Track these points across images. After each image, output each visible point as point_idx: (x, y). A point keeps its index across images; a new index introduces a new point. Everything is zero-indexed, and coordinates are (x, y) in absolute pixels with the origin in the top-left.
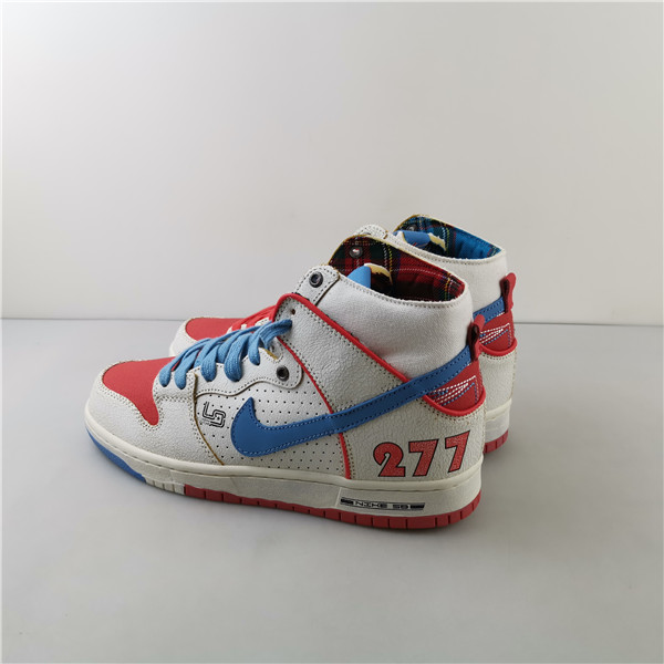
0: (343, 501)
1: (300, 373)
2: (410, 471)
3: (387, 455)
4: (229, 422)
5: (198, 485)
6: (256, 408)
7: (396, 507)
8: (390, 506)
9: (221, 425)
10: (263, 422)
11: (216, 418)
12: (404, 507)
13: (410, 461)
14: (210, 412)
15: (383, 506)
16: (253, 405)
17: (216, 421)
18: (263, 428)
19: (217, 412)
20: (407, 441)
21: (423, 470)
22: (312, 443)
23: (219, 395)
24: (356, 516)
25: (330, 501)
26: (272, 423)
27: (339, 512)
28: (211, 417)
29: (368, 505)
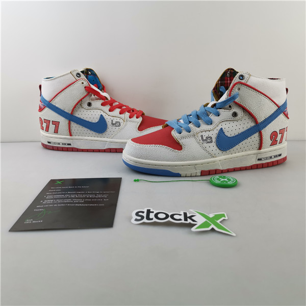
0: (258, 159)
1: (243, 112)
2: (278, 142)
3: (274, 136)
4: (214, 140)
5: (206, 169)
6: (224, 131)
9: (211, 142)
10: (229, 136)
11: (208, 140)
13: (279, 137)
14: (204, 138)
15: (271, 157)
16: (223, 131)
17: (208, 141)
19: (207, 138)
20: (279, 129)
21: (281, 140)
22: (249, 138)
23: (206, 131)
24: (263, 164)
25: (254, 162)
26: (233, 135)
27: (257, 165)
28: (206, 140)
29: (267, 158)
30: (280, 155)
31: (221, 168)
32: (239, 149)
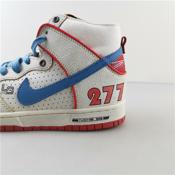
0: (73, 120)
1: (51, 61)
2: (103, 101)
3: (94, 94)
4: (16, 91)
6: (29, 82)
7: (98, 119)
8: (95, 119)
9: (12, 93)
10: (34, 88)
11: (8, 91)
12: (101, 119)
13: (103, 96)
14: (5, 88)
15: (92, 119)
17: (9, 91)
18: (34, 90)
19: (9, 87)
20: (102, 86)
21: (108, 101)
22: (58, 94)
23: (10, 80)
24: (80, 126)
25: (67, 122)
26: (38, 88)
27: (72, 126)
28: (6, 90)
29: (85, 120)
30: (107, 118)
31: (21, 125)
32: (46, 105)
